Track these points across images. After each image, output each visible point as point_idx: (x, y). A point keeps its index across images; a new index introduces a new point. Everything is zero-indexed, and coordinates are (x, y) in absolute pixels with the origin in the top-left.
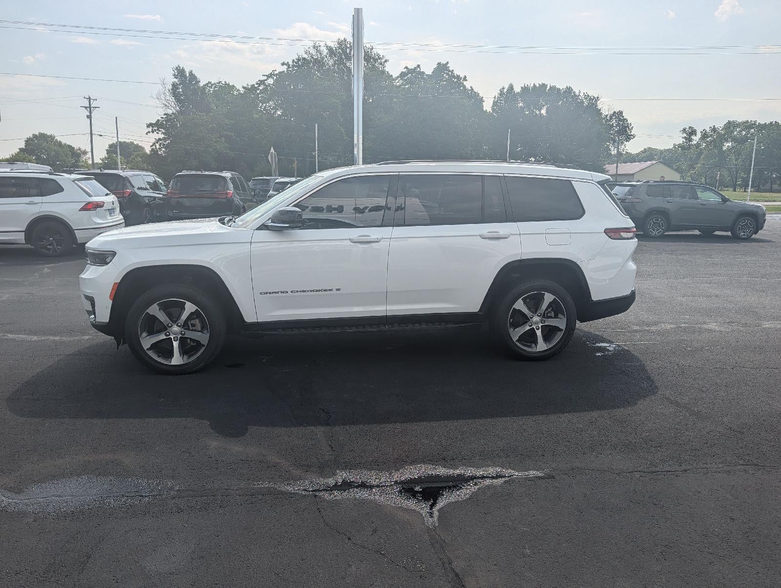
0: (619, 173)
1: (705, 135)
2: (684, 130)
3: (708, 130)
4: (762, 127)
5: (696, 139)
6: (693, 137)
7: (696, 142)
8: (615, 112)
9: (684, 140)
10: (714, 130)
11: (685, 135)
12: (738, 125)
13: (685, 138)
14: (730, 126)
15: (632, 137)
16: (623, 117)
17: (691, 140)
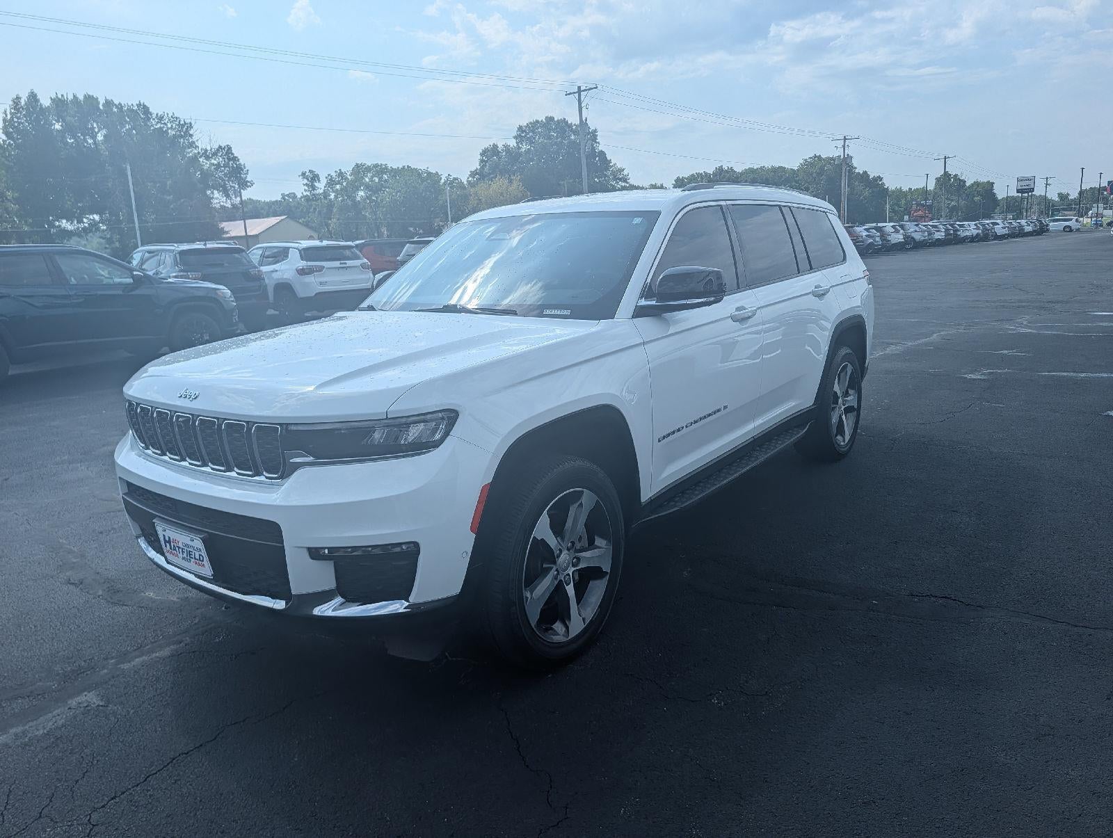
0: (249, 234)
1: (331, 182)
2: (303, 174)
3: (334, 174)
4: (395, 172)
5: (321, 186)
6: (316, 184)
7: (321, 191)
8: (220, 147)
9: (306, 188)
10: (341, 174)
11: (306, 181)
12: (368, 169)
13: (306, 185)
14: (359, 169)
15: (249, 184)
16: (233, 154)
17: (314, 188)
